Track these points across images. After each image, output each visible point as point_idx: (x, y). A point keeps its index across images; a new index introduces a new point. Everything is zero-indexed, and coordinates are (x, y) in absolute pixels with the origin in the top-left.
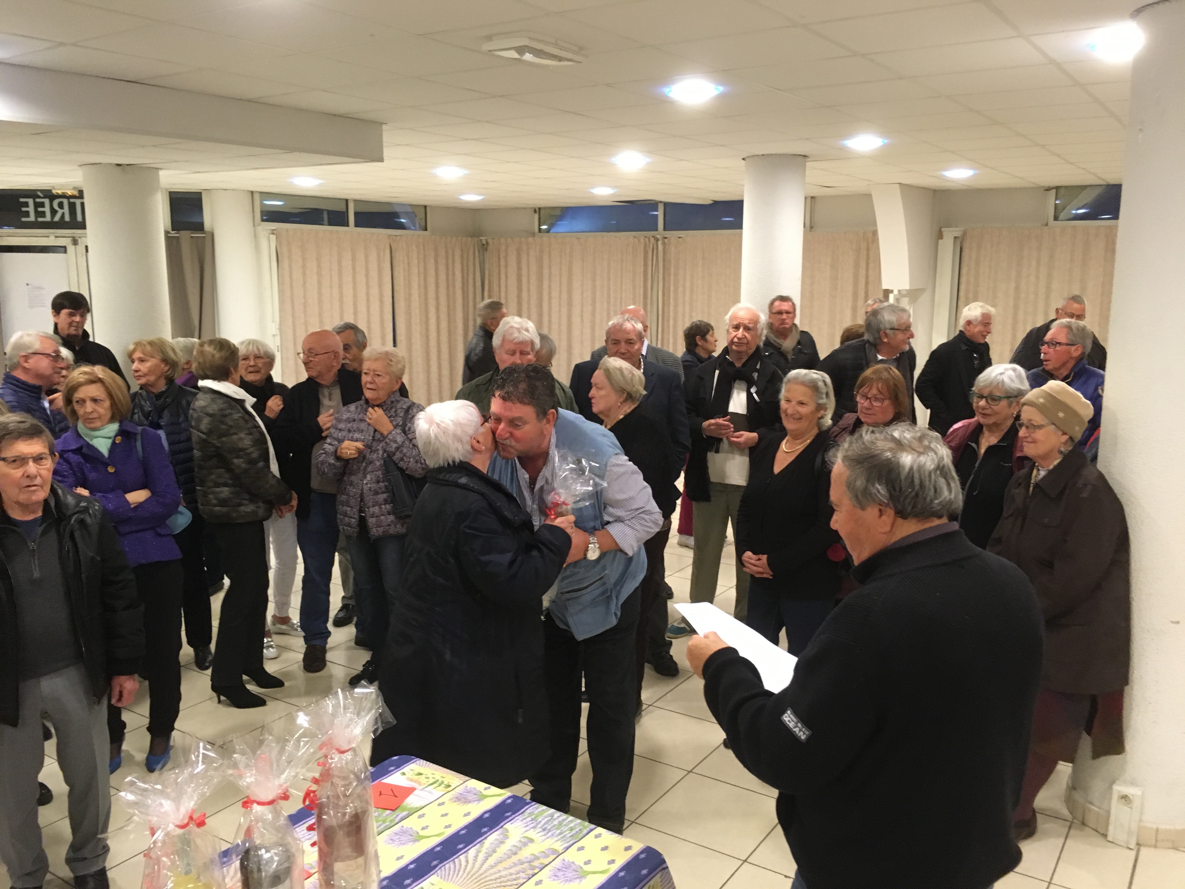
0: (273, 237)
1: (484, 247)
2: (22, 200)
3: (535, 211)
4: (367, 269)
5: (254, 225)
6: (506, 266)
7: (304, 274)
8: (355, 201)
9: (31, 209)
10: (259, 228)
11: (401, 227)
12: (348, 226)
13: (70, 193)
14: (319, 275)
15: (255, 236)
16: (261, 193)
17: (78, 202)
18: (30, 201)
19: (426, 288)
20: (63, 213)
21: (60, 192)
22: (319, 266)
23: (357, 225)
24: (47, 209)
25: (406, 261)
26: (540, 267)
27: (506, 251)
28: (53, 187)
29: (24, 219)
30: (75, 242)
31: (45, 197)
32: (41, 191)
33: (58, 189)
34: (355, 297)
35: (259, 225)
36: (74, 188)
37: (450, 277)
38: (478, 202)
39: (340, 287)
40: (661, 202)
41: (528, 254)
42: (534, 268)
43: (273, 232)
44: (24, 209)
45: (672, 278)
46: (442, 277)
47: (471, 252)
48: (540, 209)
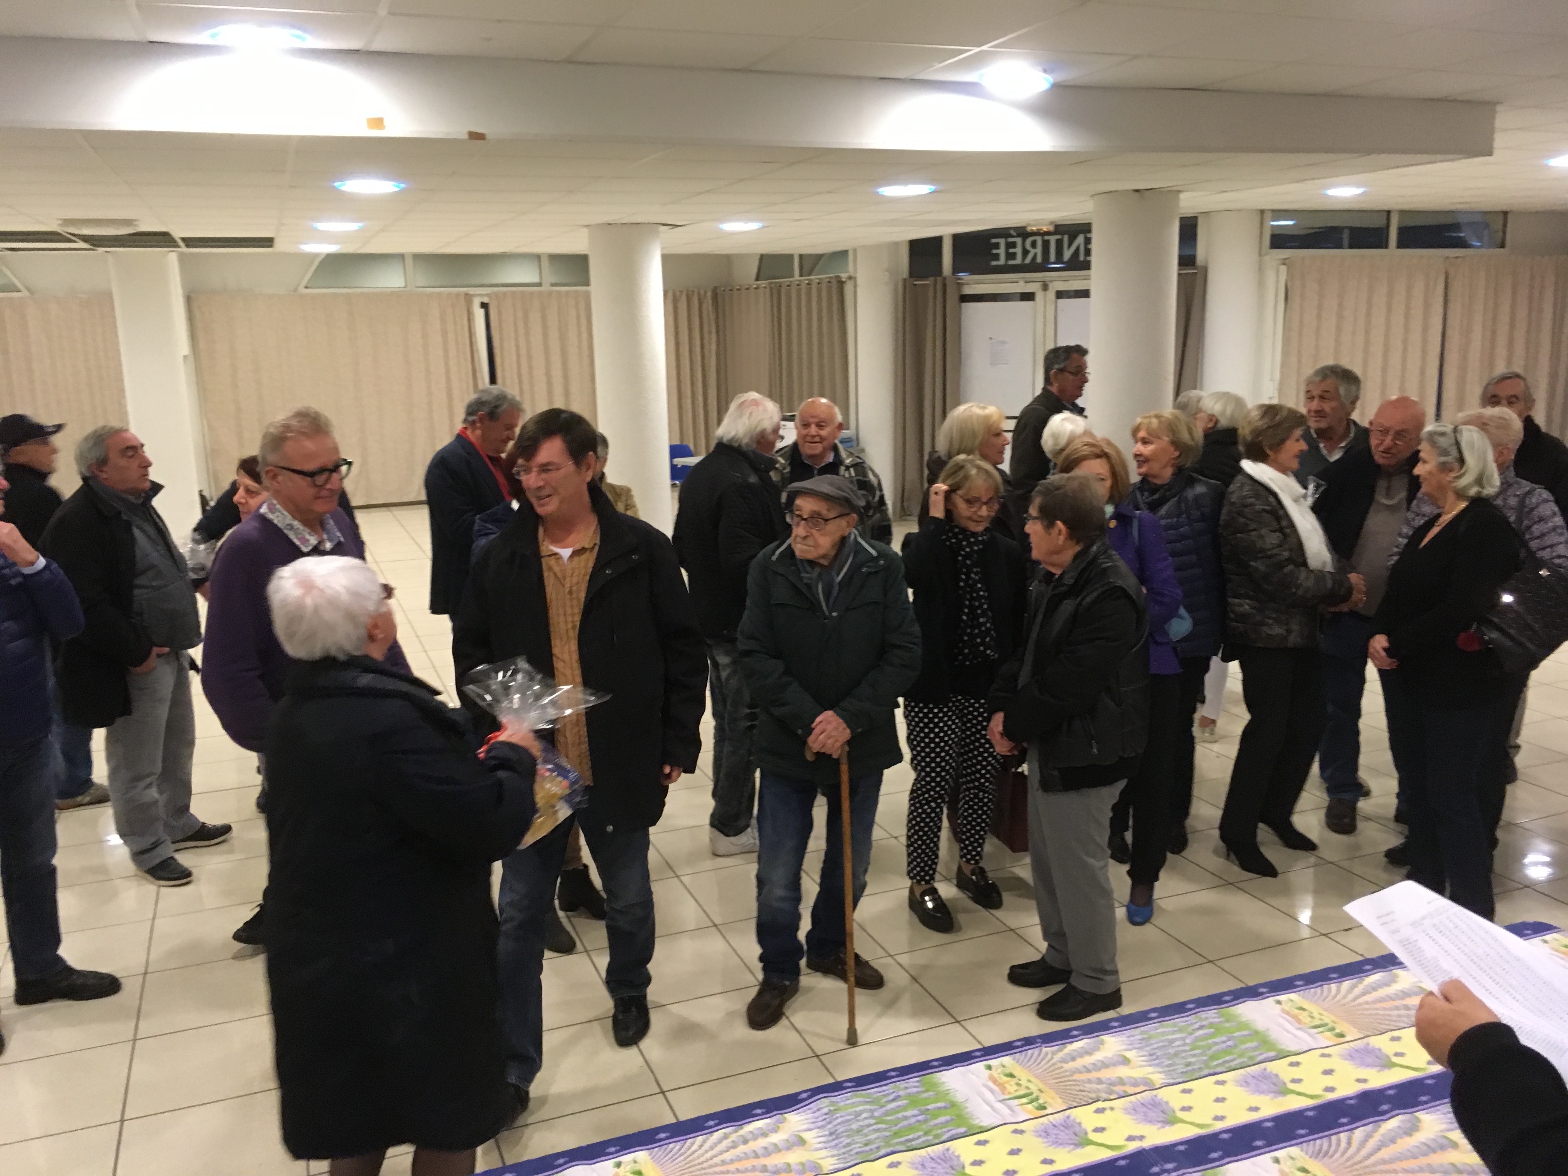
0: (1284, 269)
2: (994, 241)
4: (1408, 308)
5: (1260, 255)
7: (1319, 317)
8: (1403, 213)
9: (1002, 251)
10: (1267, 258)
11: (1462, 244)
12: (1386, 247)
13: (1045, 229)
14: (1340, 317)
15: (1261, 270)
16: (1273, 211)
17: (1053, 239)
18: (1002, 242)
19: (1494, 332)
20: (1035, 255)
21: (1034, 228)
22: (1340, 305)
23: (1399, 246)
24: (1018, 250)
25: (1468, 293)
28: (1029, 225)
29: (994, 263)
30: (1045, 287)
31: (1018, 236)
32: (1014, 229)
33: (1034, 226)
35: (1266, 254)
36: (1051, 223)
37: (1535, 315)
39: (1367, 332)
43: (1284, 262)
44: (995, 251)
46: (1522, 314)
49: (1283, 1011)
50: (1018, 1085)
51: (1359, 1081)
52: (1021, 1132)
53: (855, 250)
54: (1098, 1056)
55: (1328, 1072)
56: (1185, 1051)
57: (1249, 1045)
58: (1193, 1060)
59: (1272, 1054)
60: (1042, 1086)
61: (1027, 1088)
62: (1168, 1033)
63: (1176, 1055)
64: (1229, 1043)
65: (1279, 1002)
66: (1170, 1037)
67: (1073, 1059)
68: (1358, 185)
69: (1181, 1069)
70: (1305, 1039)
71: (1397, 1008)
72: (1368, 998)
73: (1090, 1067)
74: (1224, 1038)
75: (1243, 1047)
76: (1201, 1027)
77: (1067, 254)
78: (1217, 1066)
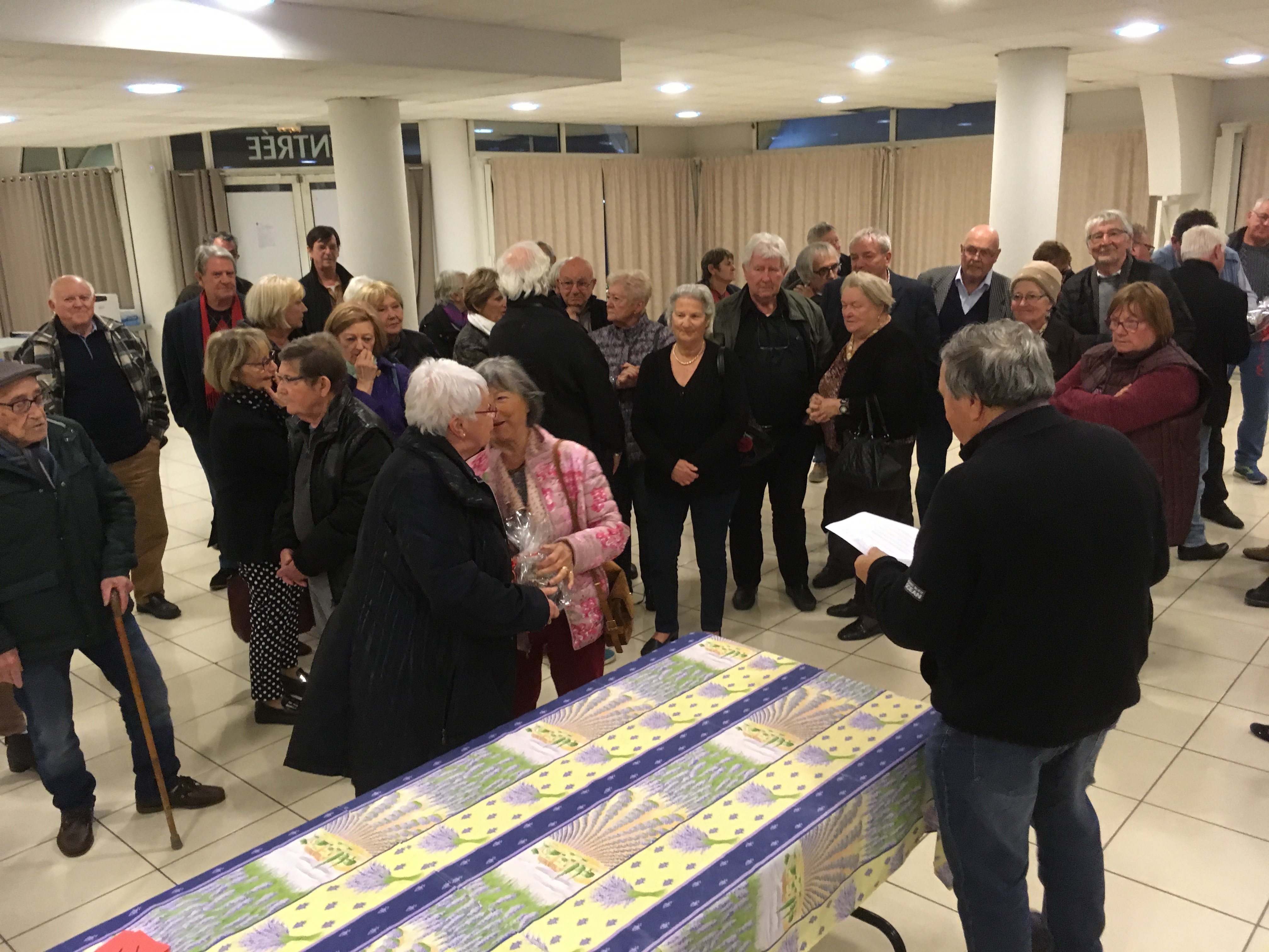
0: (488, 167)
1: (698, 168)
2: (248, 138)
3: (753, 126)
4: (579, 197)
5: (469, 155)
6: (722, 189)
7: (518, 206)
8: (568, 125)
9: (257, 147)
10: (475, 158)
11: (610, 150)
12: (560, 151)
13: (293, 129)
14: (533, 205)
15: (471, 165)
16: (475, 121)
17: (301, 139)
18: (257, 139)
19: (638, 215)
20: (288, 151)
21: (283, 129)
22: (532, 196)
23: (569, 150)
24: (272, 147)
25: (618, 187)
26: (758, 189)
27: (722, 171)
28: (279, 125)
29: (252, 158)
30: (300, 180)
31: (270, 134)
32: (267, 129)
33: (283, 127)
34: (568, 226)
35: (474, 155)
36: (298, 124)
37: (663, 202)
38: (694, 119)
39: (553, 217)
40: (893, 109)
41: (745, 174)
42: (751, 190)
43: (488, 161)
44: (251, 148)
45: (905, 193)
46: (655, 202)
47: (684, 174)
48: (757, 123)
49: (534, 736)
50: (331, 849)
51: (589, 775)
52: (336, 888)
53: (118, 145)
54: (396, 807)
55: (567, 774)
56: (463, 786)
57: (510, 768)
58: (469, 791)
59: (527, 770)
60: (351, 845)
61: (339, 849)
62: (450, 775)
63: (457, 790)
64: (496, 770)
65: (530, 730)
66: (451, 778)
67: (376, 815)
68: (533, 101)
69: (461, 800)
70: (551, 753)
71: (612, 715)
72: (591, 712)
73: (390, 818)
74: (492, 768)
75: (506, 771)
76: (473, 764)
77: (315, 152)
78: (488, 790)
